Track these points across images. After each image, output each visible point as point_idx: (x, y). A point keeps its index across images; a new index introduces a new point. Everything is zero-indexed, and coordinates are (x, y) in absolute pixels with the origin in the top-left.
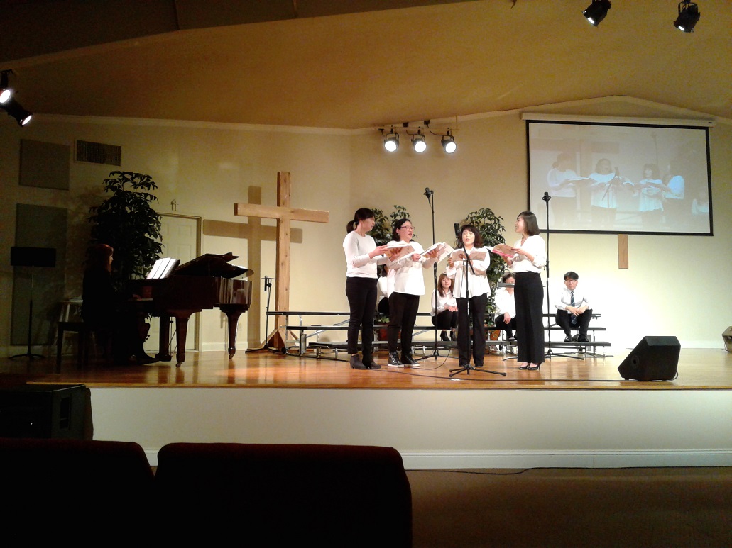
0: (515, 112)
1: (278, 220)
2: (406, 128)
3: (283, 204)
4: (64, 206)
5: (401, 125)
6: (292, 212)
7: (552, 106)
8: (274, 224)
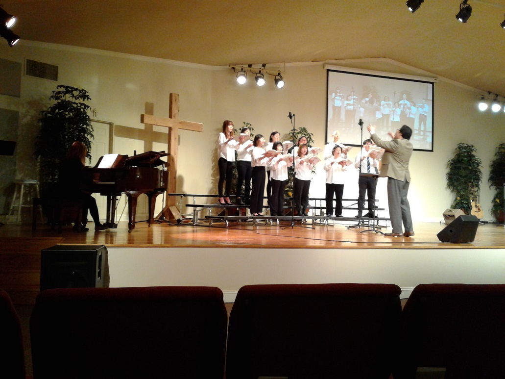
0: (321, 63)
1: (170, 129)
2: (250, 68)
3: (174, 117)
4: (16, 109)
5: (247, 66)
6: (180, 123)
7: (343, 62)
8: (166, 131)
